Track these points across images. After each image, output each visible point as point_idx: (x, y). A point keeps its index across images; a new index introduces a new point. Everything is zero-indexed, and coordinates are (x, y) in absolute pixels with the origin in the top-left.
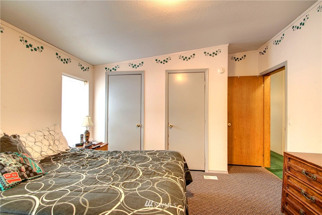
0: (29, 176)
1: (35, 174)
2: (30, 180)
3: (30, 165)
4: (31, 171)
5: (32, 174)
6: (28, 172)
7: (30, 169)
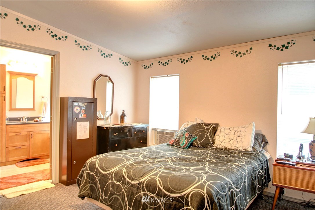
0: (176, 144)
1: (179, 145)
2: (175, 146)
3: (181, 140)
4: (179, 143)
5: (178, 144)
6: (177, 142)
7: (179, 141)
